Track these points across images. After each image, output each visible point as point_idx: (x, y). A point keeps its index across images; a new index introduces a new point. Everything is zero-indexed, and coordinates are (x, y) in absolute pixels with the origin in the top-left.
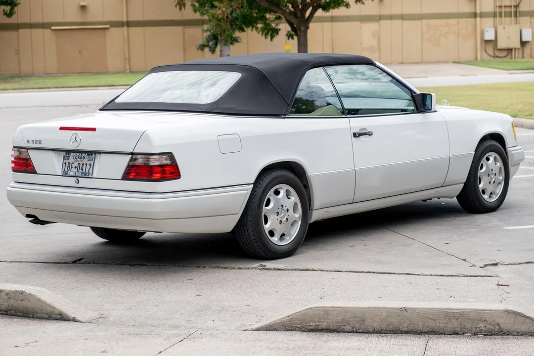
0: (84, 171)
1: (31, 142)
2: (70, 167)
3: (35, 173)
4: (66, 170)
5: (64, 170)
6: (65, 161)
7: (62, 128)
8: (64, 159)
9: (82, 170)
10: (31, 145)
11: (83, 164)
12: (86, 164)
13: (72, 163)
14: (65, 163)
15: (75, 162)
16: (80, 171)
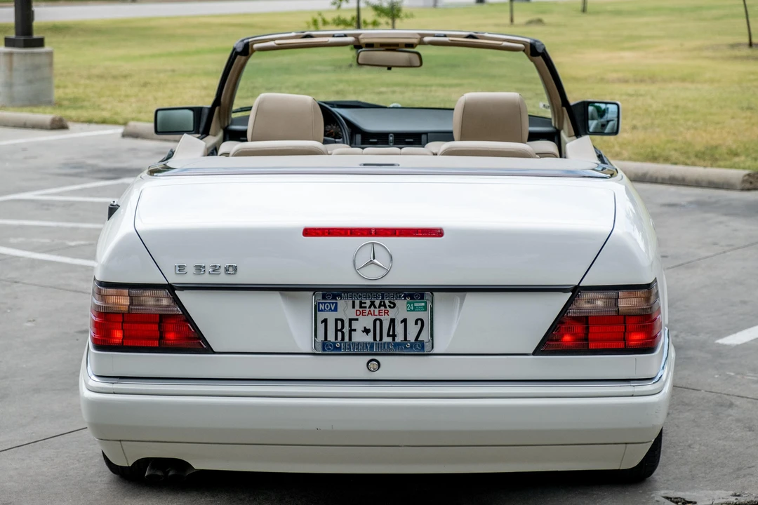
0: (400, 338)
1: (190, 270)
2: (346, 330)
3: (209, 350)
4: (331, 338)
5: (321, 337)
6: (321, 316)
7: (308, 232)
8: (317, 309)
9: (394, 336)
10: (190, 278)
11: (393, 321)
12: (405, 321)
13: (351, 320)
14: (325, 321)
15: (360, 317)
16: (386, 339)
